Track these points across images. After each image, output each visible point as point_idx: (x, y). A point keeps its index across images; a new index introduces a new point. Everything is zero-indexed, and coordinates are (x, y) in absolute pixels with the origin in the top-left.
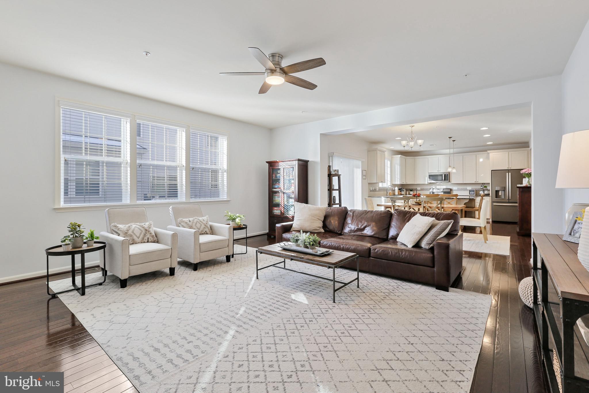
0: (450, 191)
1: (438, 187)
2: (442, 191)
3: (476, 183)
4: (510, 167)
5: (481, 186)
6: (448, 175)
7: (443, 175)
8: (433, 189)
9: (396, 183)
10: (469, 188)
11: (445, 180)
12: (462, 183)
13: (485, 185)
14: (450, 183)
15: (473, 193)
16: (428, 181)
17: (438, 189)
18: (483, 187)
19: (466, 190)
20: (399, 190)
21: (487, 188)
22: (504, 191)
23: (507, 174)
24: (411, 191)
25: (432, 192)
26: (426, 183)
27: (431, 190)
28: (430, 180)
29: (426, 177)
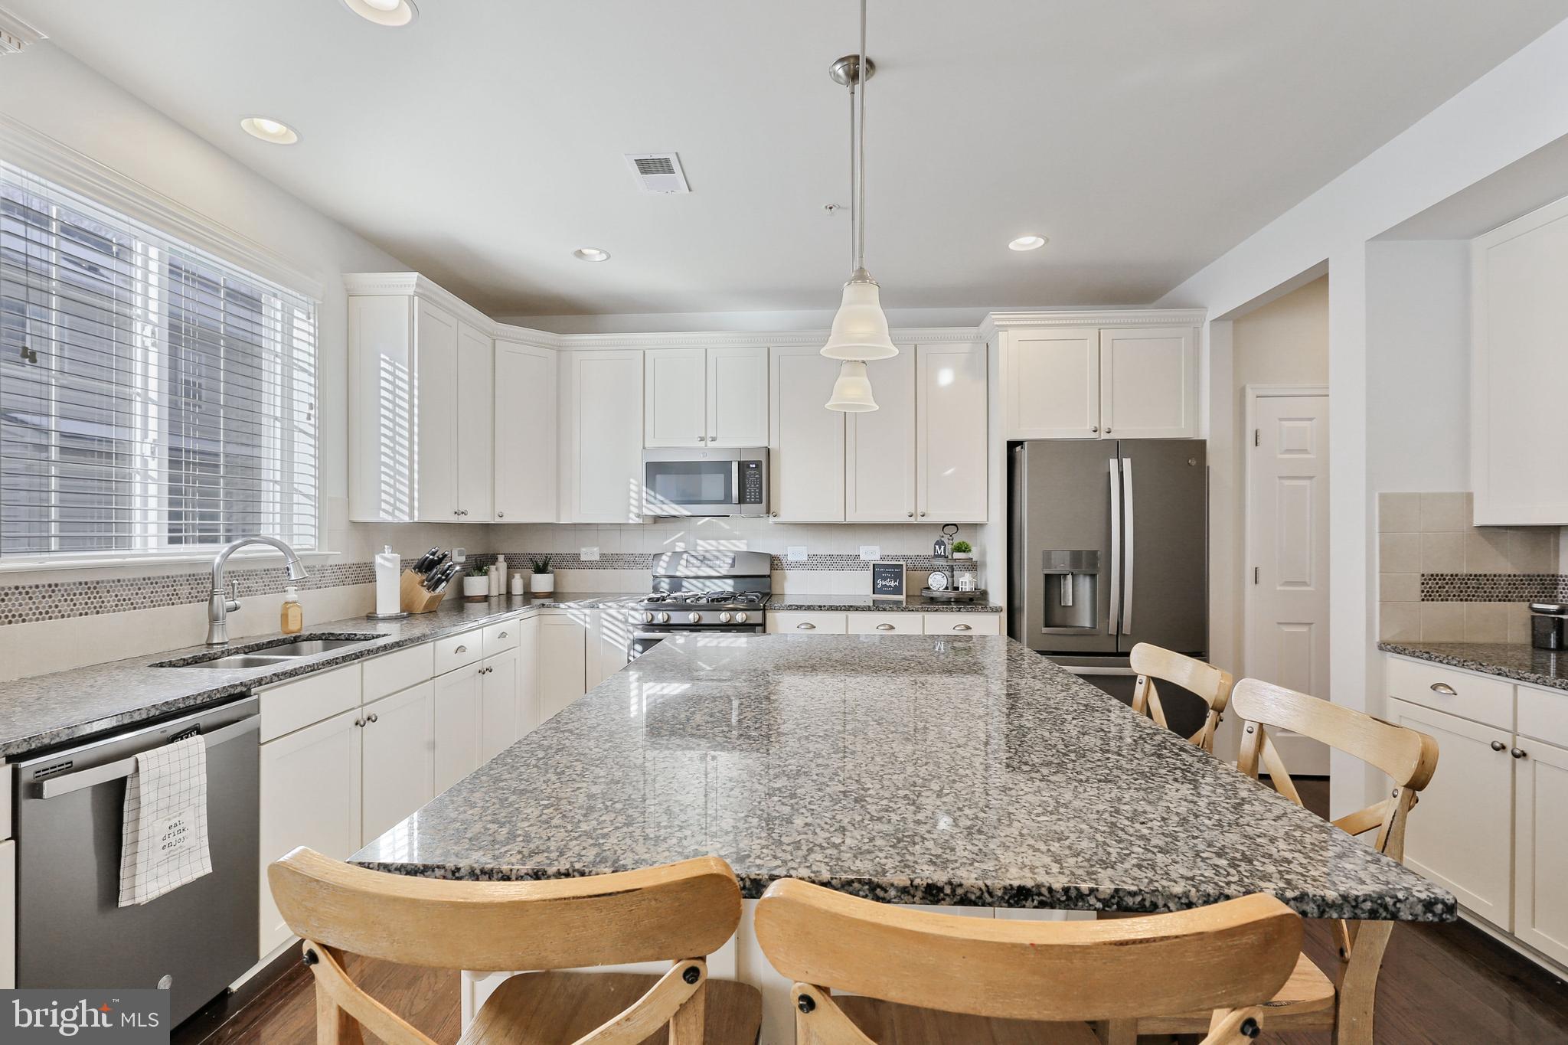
0: (767, 572)
1: (702, 545)
2: (724, 572)
3: (912, 520)
4: (1104, 427)
5: (940, 543)
6: (758, 464)
7: (735, 467)
8: (677, 555)
9: (384, 517)
10: (872, 551)
11: (742, 500)
12: (840, 519)
13: (958, 539)
14: (772, 519)
15: (893, 584)
16: (640, 507)
17: (704, 560)
18: (949, 548)
19: (852, 562)
20: (419, 577)
21: (970, 555)
22: (1093, 576)
23: (1113, 463)
24: (541, 569)
25: (667, 580)
26: (629, 518)
27: (665, 565)
28: (652, 500)
29: (632, 480)
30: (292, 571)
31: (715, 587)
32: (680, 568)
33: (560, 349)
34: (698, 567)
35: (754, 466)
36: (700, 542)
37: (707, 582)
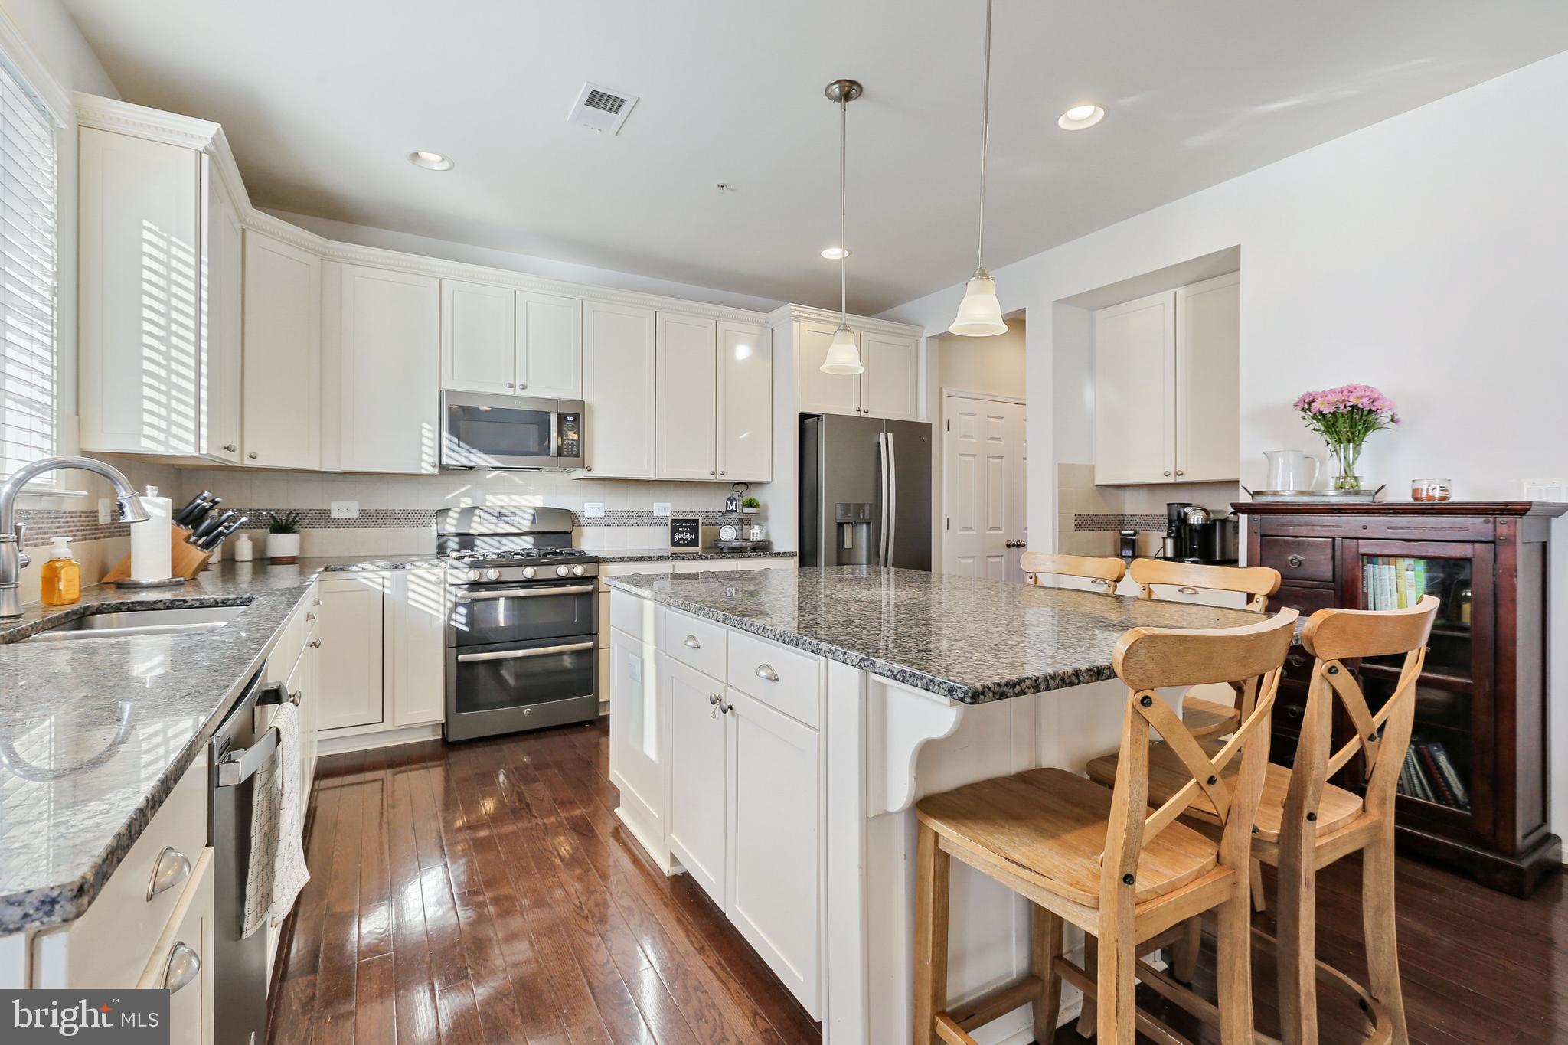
0: (565, 528)
1: (494, 501)
2: (526, 530)
5: (731, 500)
6: (575, 417)
7: (551, 419)
8: (468, 511)
9: (148, 446)
10: (665, 507)
11: (559, 453)
12: (650, 476)
13: (747, 496)
14: (579, 474)
15: (689, 537)
16: (438, 455)
17: (499, 516)
18: (739, 503)
19: (645, 518)
20: (184, 530)
21: (757, 511)
22: (869, 524)
23: (882, 435)
24: (282, 527)
25: (456, 539)
26: (421, 468)
27: (454, 522)
28: (456, 447)
29: (425, 425)
30: (127, 509)
31: (512, 545)
32: (474, 525)
33: (324, 257)
34: (495, 524)
35: (571, 418)
36: (489, 497)
37: (504, 540)
